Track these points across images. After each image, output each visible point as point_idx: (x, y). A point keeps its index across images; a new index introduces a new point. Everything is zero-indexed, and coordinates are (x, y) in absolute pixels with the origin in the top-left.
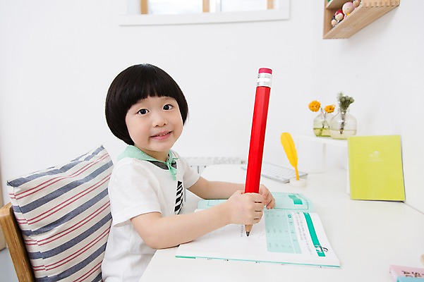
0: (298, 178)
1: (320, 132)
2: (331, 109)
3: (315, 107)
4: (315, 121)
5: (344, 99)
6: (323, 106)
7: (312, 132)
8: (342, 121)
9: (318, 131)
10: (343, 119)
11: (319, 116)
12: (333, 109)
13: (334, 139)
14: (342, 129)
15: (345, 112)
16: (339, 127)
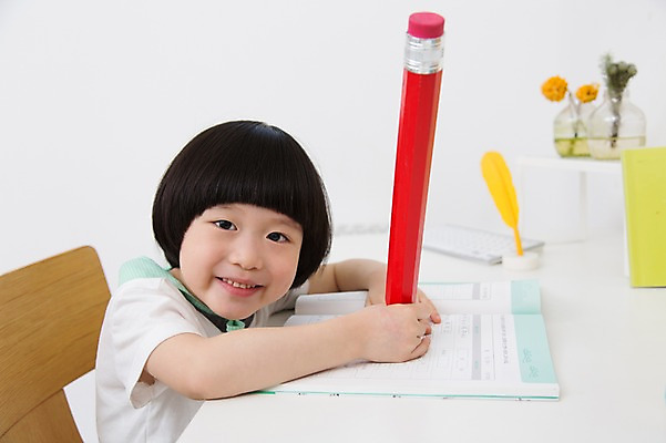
0: (521, 252)
1: (571, 148)
2: (590, 94)
3: (556, 90)
4: (557, 122)
5: (614, 70)
6: (573, 88)
7: (551, 149)
8: (614, 118)
9: (565, 147)
10: (616, 112)
11: (564, 111)
12: (595, 93)
13: (598, 159)
14: (615, 135)
15: (619, 98)
16: (608, 132)
